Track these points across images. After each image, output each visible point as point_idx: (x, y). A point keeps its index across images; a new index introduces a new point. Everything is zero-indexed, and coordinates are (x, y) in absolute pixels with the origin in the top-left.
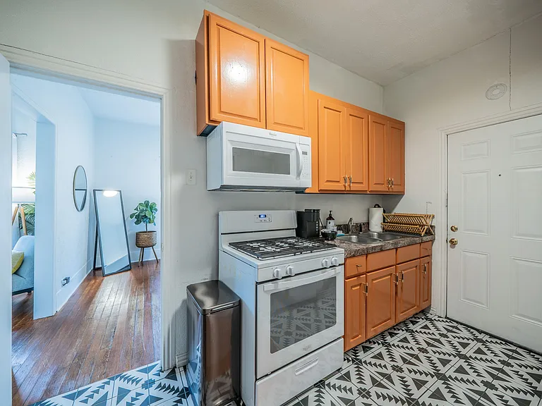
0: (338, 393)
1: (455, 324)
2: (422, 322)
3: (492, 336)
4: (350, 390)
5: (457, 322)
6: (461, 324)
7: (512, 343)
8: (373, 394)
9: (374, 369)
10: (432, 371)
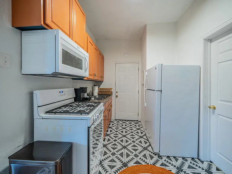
0: (107, 160)
1: (118, 121)
2: (111, 123)
3: (125, 120)
4: (110, 156)
5: (118, 120)
6: (119, 120)
7: (129, 120)
8: (116, 152)
9: (110, 145)
10: (122, 136)
